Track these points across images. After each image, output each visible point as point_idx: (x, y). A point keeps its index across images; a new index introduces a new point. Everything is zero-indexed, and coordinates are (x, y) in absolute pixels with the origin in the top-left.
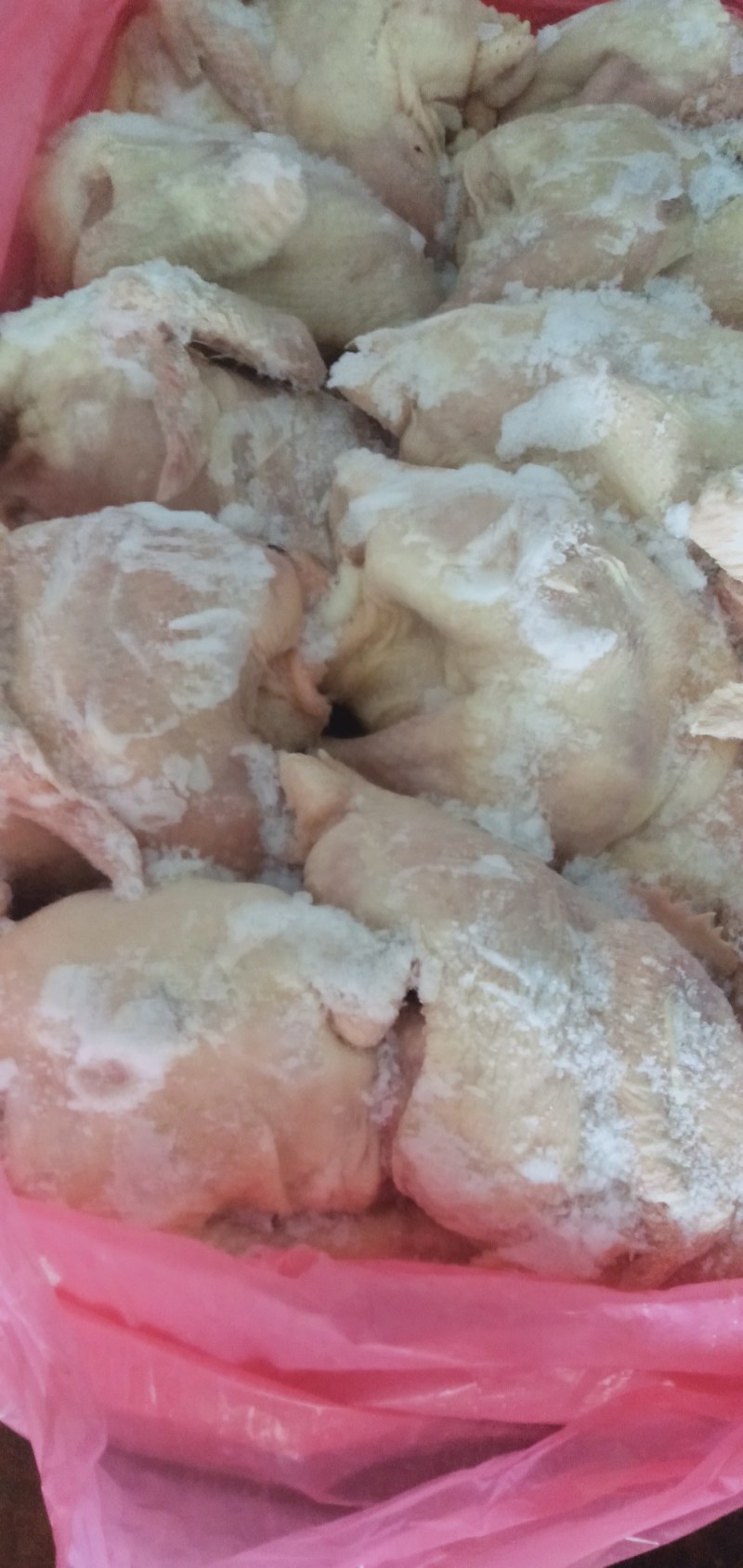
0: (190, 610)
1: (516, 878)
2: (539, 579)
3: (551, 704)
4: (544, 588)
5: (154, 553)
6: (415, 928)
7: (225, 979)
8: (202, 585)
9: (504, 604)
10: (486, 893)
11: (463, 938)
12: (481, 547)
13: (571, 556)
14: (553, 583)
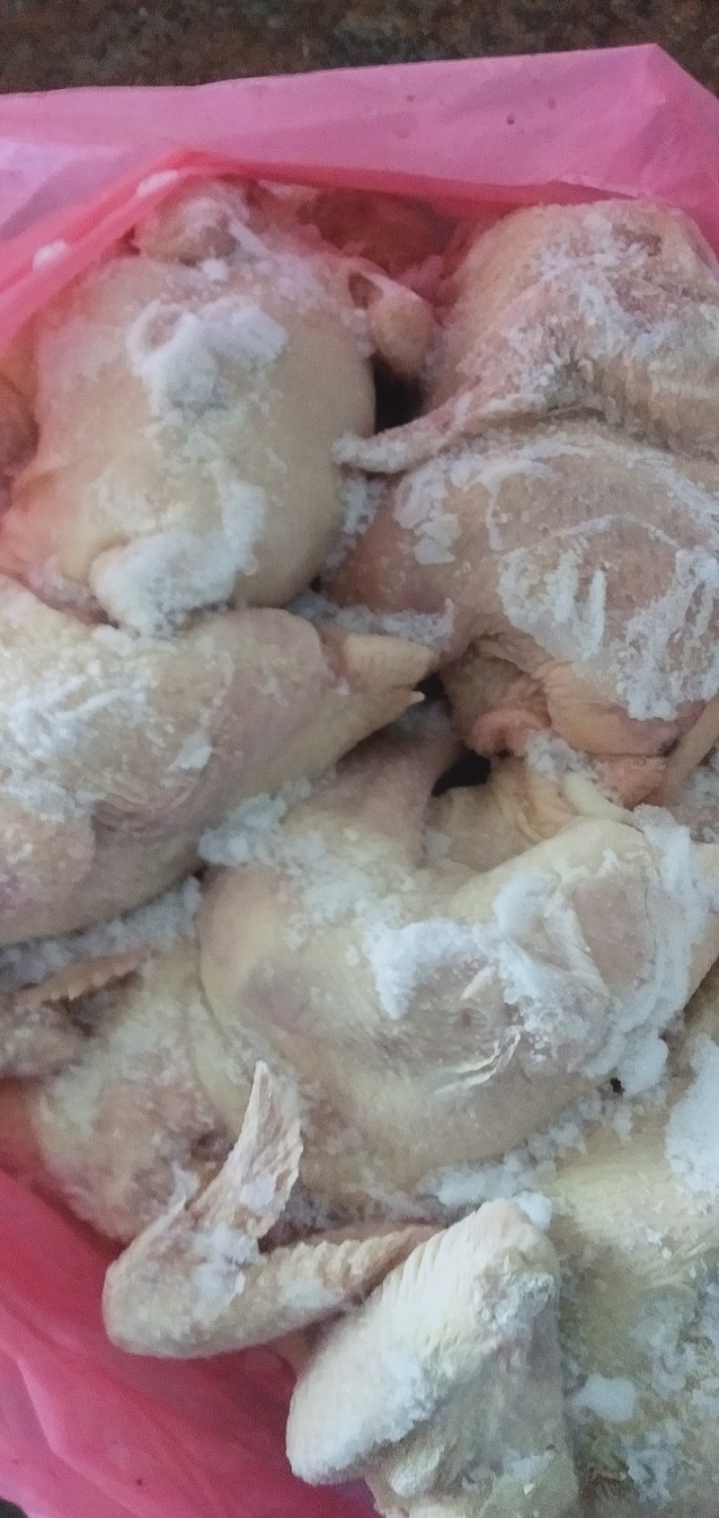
0: (611, 600)
1: (172, 768)
2: (497, 962)
3: (351, 914)
4: (483, 963)
5: (692, 589)
6: (169, 648)
7: (202, 460)
8: (635, 626)
9: (487, 919)
10: (170, 729)
11: (137, 684)
12: (566, 925)
13: (510, 1013)
14: (484, 976)
